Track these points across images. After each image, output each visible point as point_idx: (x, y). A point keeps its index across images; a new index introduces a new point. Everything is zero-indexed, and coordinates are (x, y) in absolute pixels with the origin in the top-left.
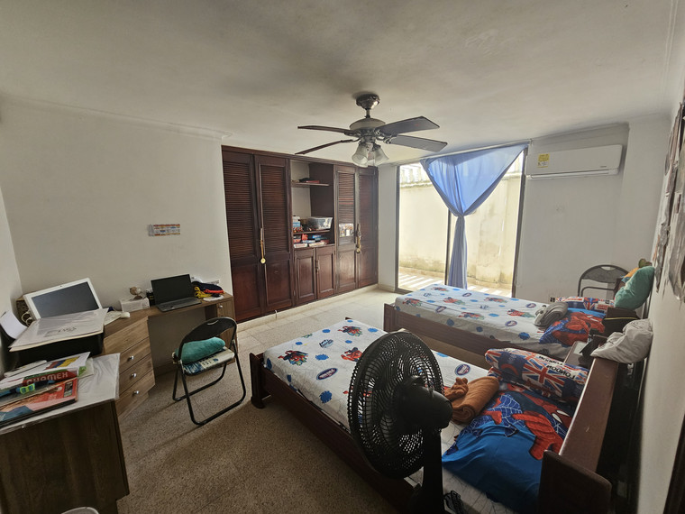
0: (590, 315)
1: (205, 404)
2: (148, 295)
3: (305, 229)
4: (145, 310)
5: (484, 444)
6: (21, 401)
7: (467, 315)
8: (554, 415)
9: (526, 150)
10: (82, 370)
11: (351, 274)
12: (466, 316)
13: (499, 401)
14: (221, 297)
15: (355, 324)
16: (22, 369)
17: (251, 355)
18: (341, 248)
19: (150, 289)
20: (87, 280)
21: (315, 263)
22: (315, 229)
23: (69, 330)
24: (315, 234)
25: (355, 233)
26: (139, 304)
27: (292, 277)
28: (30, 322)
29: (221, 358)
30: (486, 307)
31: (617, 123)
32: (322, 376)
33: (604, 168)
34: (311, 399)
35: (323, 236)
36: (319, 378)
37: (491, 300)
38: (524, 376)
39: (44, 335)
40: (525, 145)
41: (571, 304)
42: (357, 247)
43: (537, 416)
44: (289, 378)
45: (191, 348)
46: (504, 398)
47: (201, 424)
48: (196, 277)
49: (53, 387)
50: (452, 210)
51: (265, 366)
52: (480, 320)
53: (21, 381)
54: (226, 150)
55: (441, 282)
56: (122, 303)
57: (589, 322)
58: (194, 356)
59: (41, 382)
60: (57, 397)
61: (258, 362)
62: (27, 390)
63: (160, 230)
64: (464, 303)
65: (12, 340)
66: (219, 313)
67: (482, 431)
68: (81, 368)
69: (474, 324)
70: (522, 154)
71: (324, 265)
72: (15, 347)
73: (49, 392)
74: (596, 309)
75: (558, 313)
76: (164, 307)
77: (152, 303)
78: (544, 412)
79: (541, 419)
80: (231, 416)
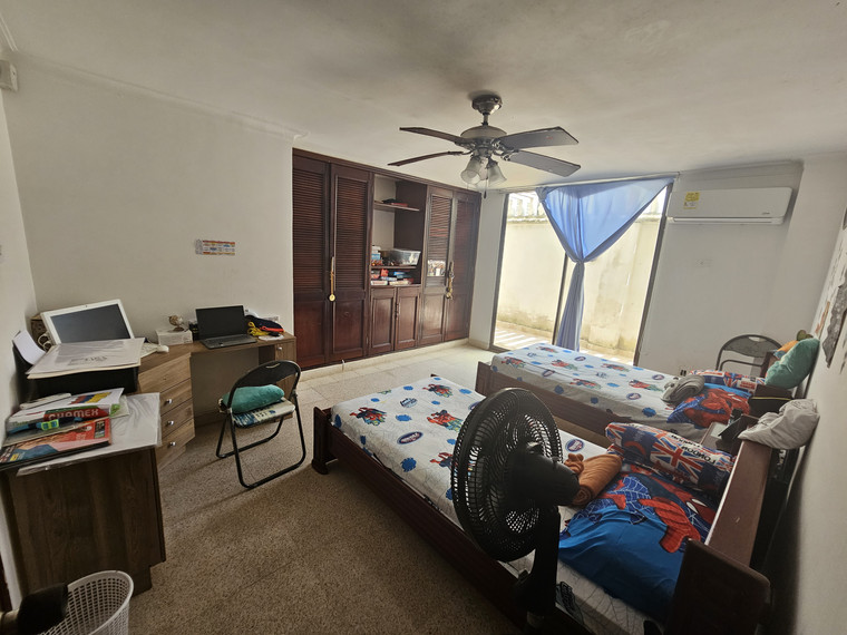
0: (732, 393)
1: (256, 463)
2: (191, 327)
3: (385, 263)
4: (187, 345)
5: (604, 530)
6: (43, 439)
7: (581, 382)
8: (688, 504)
9: (670, 186)
10: (115, 409)
11: (437, 324)
12: (578, 384)
13: (622, 483)
14: (281, 337)
15: (443, 382)
16: (41, 401)
17: (316, 410)
18: (427, 291)
19: (194, 320)
20: (117, 302)
21: (394, 305)
22: (397, 264)
23: (98, 359)
24: (397, 270)
25: (447, 274)
26: (179, 337)
27: (366, 321)
28: (49, 346)
29: (279, 410)
30: (603, 375)
31: (789, 160)
32: (404, 440)
33: (766, 215)
34: (389, 466)
35: (406, 273)
36: (401, 442)
37: (610, 366)
38: (654, 457)
39: (67, 363)
40: (670, 180)
41: (708, 379)
42: (448, 290)
43: (669, 504)
44: (363, 439)
45: (244, 395)
46: (628, 481)
47: (251, 487)
48: (251, 310)
49: (80, 425)
50: (570, 253)
51: (333, 424)
52: (596, 389)
53: (42, 415)
54: (298, 154)
55: (548, 342)
56: (159, 334)
57: (730, 401)
58: (247, 405)
59: (66, 419)
60: (87, 438)
61: (324, 419)
62: (50, 427)
63: (210, 247)
64: (576, 368)
65: (29, 366)
66: (277, 356)
67: (601, 516)
68: (113, 406)
69: (588, 394)
70: (665, 191)
71: (406, 311)
72: (33, 374)
73: (78, 431)
74: (738, 386)
75: (694, 388)
76: (211, 342)
77: (196, 337)
78: (677, 500)
79: (673, 507)
80: (287, 480)
